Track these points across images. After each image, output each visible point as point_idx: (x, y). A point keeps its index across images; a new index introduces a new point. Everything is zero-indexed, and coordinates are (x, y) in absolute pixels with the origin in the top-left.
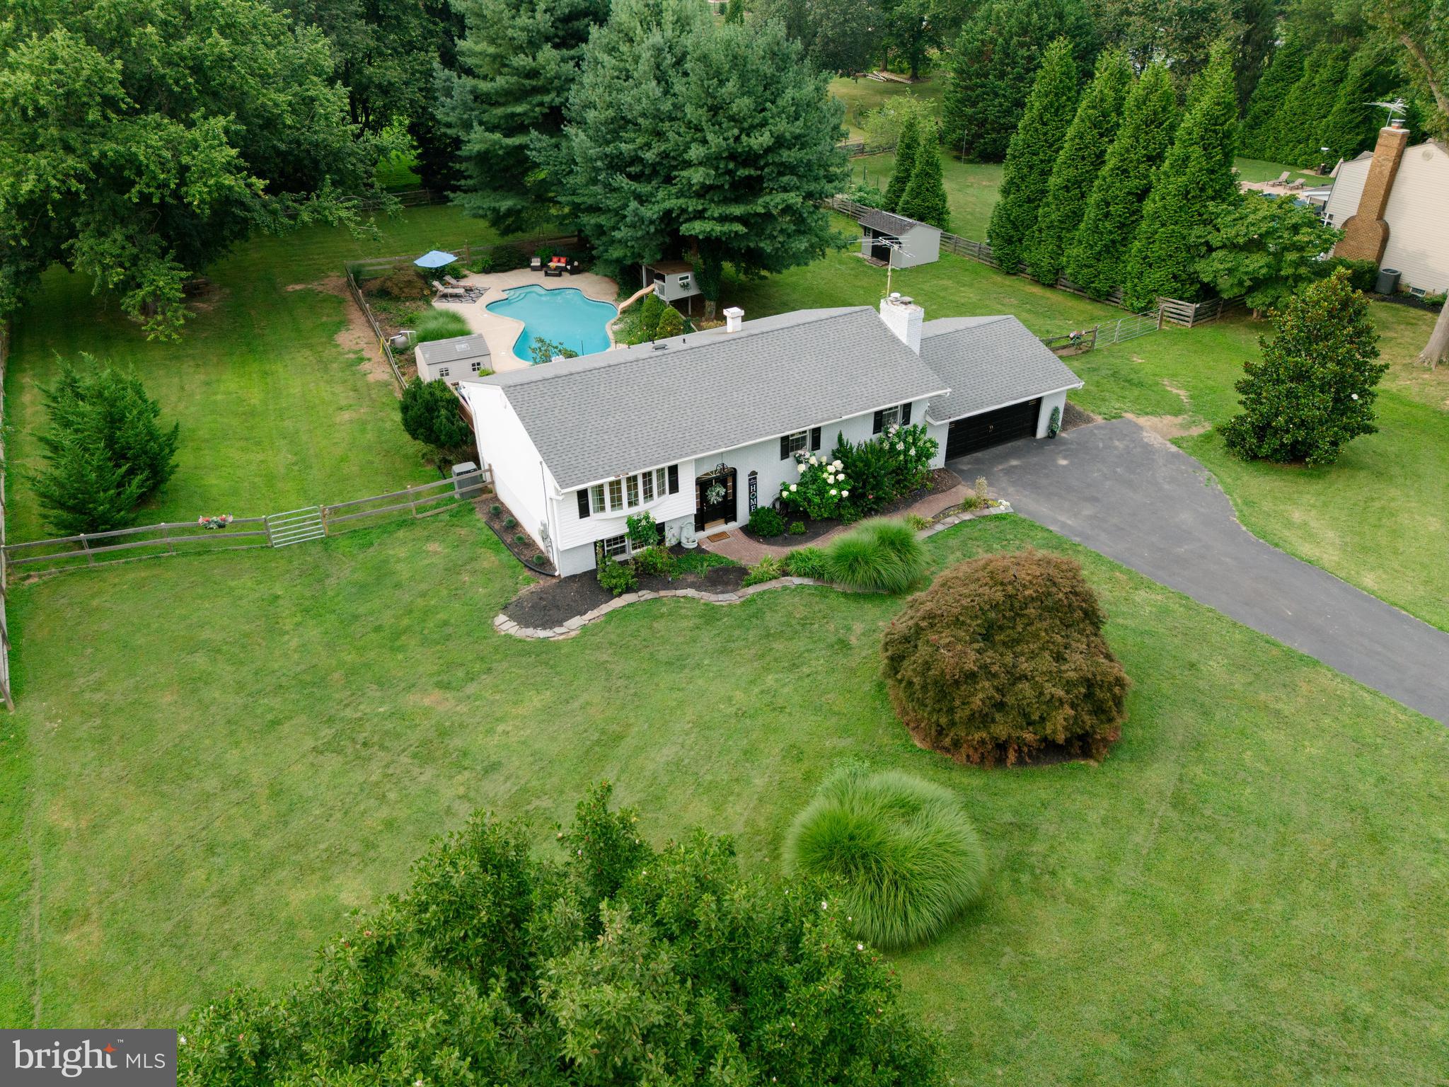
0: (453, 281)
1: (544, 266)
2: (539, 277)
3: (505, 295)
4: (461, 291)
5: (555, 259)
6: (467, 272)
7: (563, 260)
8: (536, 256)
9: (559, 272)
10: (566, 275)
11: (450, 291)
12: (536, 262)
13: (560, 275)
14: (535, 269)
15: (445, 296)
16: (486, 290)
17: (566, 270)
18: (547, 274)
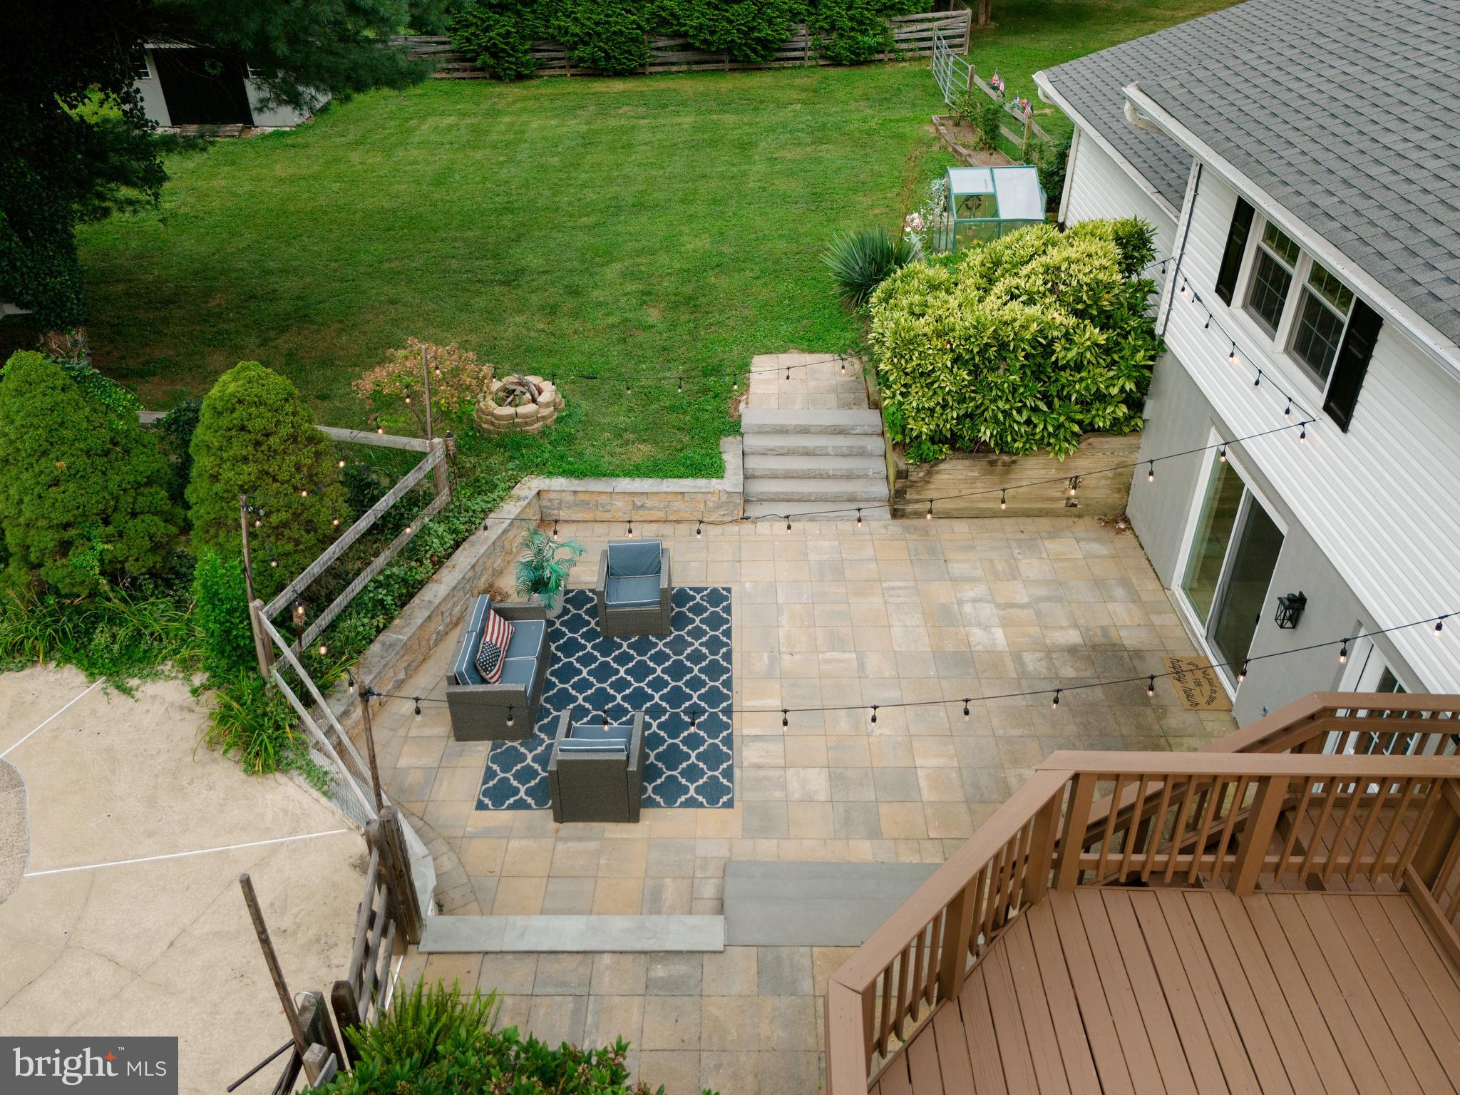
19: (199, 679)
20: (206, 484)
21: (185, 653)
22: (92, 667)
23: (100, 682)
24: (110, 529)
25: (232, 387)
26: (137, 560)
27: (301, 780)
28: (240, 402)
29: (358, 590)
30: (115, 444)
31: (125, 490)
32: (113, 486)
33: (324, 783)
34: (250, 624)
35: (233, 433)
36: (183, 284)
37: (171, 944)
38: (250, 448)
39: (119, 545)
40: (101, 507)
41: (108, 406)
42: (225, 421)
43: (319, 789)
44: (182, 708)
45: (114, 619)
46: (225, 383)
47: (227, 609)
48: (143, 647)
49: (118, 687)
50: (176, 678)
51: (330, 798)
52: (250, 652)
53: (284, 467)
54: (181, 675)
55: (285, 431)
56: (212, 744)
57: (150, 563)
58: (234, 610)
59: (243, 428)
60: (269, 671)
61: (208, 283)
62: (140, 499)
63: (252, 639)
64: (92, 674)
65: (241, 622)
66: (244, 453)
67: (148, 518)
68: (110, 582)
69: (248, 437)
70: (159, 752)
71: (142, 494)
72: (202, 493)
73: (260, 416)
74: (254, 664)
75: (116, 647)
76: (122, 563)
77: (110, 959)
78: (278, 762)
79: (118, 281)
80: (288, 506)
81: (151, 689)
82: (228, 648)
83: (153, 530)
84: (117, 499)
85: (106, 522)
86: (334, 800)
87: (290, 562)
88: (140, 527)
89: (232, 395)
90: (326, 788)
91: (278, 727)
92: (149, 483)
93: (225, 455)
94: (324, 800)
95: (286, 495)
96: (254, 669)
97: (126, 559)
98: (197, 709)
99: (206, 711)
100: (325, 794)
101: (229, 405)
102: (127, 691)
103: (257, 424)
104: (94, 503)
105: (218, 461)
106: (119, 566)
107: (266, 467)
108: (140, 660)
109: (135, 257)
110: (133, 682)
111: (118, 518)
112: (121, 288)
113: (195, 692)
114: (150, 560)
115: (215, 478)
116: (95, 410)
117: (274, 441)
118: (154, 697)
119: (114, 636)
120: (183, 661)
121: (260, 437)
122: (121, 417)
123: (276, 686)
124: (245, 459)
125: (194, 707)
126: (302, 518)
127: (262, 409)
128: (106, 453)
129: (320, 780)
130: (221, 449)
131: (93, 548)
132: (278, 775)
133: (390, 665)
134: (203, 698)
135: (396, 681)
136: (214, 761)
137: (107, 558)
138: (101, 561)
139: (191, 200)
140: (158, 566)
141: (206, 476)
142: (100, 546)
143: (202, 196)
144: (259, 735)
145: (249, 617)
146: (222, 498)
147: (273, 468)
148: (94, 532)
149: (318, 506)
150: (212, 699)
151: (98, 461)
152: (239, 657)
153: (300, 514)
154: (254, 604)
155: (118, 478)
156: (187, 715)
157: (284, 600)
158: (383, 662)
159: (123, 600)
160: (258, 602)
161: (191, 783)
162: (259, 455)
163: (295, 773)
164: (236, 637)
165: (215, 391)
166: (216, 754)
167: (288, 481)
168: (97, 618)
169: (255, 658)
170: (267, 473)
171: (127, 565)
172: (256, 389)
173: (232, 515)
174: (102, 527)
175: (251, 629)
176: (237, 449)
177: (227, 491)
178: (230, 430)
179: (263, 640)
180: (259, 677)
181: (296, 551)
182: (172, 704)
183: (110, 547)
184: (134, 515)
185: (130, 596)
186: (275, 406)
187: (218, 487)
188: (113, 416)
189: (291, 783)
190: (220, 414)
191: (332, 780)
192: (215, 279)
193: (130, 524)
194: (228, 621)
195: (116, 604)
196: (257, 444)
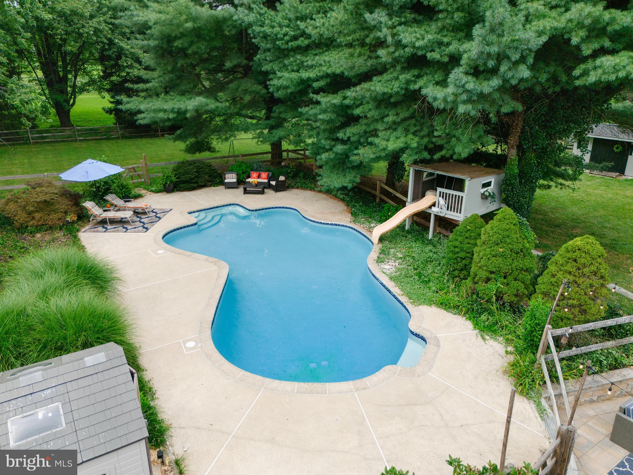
0: (119, 202)
1: (240, 182)
2: (237, 195)
3: (192, 219)
4: (127, 215)
5: (255, 175)
6: (143, 192)
7: (264, 175)
8: (232, 171)
9: (260, 189)
10: (270, 193)
11: (111, 214)
12: (231, 178)
13: (262, 193)
14: (230, 186)
15: (103, 222)
16: (165, 212)
17: (269, 186)
18: (246, 192)
19: (510, 349)
20: (549, 277)
21: (510, 337)
22: (476, 325)
23: (477, 331)
24: (505, 281)
25: (579, 243)
26: (509, 296)
27: (534, 406)
28: (579, 249)
29: (593, 350)
30: (522, 252)
31: (517, 269)
32: (514, 266)
33: (543, 413)
34: (542, 334)
35: (570, 261)
36: (566, 222)
37: (462, 426)
38: (574, 269)
39: (505, 287)
40: (506, 271)
41: (526, 236)
42: (569, 255)
43: (539, 414)
44: (499, 355)
45: (491, 313)
46: (576, 241)
47: (536, 323)
48: (496, 328)
49: (481, 336)
50: (502, 344)
51: (542, 420)
52: (536, 346)
53: (585, 283)
54: (504, 344)
55: (593, 268)
56: (505, 372)
57: (512, 299)
58: (539, 325)
59: (575, 261)
60: (540, 357)
61: (576, 224)
62: (520, 275)
63: (540, 339)
64: (475, 327)
65: (539, 331)
66: (571, 270)
67: (520, 283)
68: (496, 300)
69: (575, 264)
70: (486, 364)
71: (522, 274)
72: (545, 280)
73: (586, 258)
74: (535, 352)
75: (487, 323)
76: (503, 294)
77: (441, 415)
78: (527, 394)
79: (541, 214)
80: (579, 300)
81: (492, 342)
82: (529, 338)
83: (519, 288)
84: (512, 271)
85: (505, 278)
86: (544, 422)
87: (568, 322)
88: (515, 285)
89: (577, 246)
90: (542, 415)
91: (533, 381)
92: (526, 271)
93: (562, 268)
94: (539, 419)
95: (580, 295)
96: (534, 354)
97: (505, 294)
98: (505, 358)
99: (508, 361)
100: (541, 417)
101: (574, 249)
102: (484, 339)
103: (583, 261)
104: (505, 269)
105: (558, 270)
106: (501, 295)
107: (577, 280)
108: (493, 331)
109: (551, 208)
110: (487, 337)
111: (510, 278)
112: (541, 217)
113: (507, 352)
114: (513, 299)
115: (554, 276)
116: (521, 237)
117: (586, 270)
118: (492, 346)
119: (488, 319)
120: (507, 340)
121: (580, 266)
122: (528, 242)
123: (540, 364)
124: (570, 273)
125: (504, 357)
126: (582, 307)
127: (587, 255)
128: (517, 253)
129: (541, 412)
130: (562, 265)
131: (496, 284)
132: (525, 398)
133: (592, 389)
134: (509, 356)
135: (591, 399)
136: (503, 379)
137: (500, 290)
138: (497, 290)
139: (583, 195)
140: (515, 302)
141: (550, 274)
142: (499, 285)
143: (588, 194)
144: (524, 378)
145: (543, 331)
146: (553, 285)
147: (580, 281)
148: (499, 279)
149: (592, 305)
150: (511, 358)
151: (514, 255)
152: (531, 345)
153: (582, 305)
154: (548, 326)
155: (517, 264)
156: (501, 358)
157: (560, 332)
158: (590, 386)
159: (497, 308)
160: (550, 326)
161: (492, 380)
162: (577, 274)
163: (532, 402)
164: (534, 336)
165: (571, 243)
166: (505, 377)
167: (583, 290)
168: (486, 310)
169: (537, 349)
170: (576, 283)
171: (504, 296)
172: (589, 247)
173: (553, 293)
174: (503, 279)
175: (541, 335)
176: (568, 267)
177: (556, 282)
178: (569, 259)
179: (544, 343)
180: (535, 357)
181: (573, 320)
182: (497, 352)
183: (502, 286)
184: (515, 280)
185: (500, 308)
186: (593, 257)
187: (553, 280)
188: (526, 241)
189: (528, 405)
190: (569, 252)
191: (546, 414)
192: (580, 223)
193: (513, 282)
194: (534, 327)
195: (494, 308)
196: (579, 269)
